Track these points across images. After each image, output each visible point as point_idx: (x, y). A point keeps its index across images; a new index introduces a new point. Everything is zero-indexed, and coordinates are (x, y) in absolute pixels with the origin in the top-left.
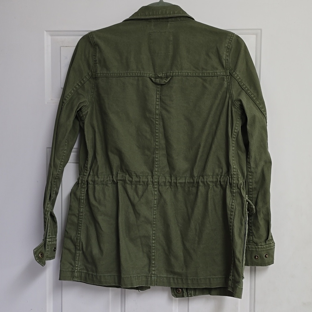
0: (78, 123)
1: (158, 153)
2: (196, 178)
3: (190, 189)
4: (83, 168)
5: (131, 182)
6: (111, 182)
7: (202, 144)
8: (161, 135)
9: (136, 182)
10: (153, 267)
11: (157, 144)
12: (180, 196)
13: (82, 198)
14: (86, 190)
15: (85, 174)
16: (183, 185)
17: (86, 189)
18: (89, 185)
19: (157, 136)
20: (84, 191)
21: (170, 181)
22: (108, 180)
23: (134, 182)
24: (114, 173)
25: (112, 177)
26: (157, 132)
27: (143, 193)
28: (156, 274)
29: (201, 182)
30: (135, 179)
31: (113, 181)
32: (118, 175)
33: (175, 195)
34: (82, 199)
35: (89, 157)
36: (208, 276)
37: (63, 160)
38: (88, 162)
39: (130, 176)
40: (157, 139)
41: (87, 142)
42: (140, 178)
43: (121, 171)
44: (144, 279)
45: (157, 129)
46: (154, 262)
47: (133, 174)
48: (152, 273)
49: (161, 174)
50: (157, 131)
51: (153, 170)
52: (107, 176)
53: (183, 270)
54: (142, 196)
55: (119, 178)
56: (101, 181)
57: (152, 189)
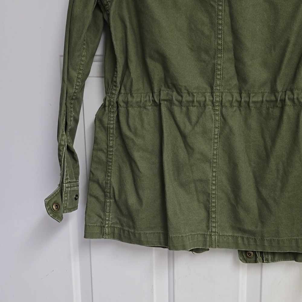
0: (100, 15)
1: (221, 57)
2: (281, 93)
3: (270, 111)
4: (110, 83)
5: (181, 102)
6: (151, 103)
7: (292, 40)
8: (226, 27)
9: (188, 102)
10: (214, 222)
11: (220, 42)
12: (254, 123)
13: (112, 126)
14: (115, 115)
15: (114, 92)
16: (258, 105)
17: (117, 114)
18: (120, 108)
19: (220, 29)
20: (114, 116)
21: (239, 99)
22: (146, 101)
23: (185, 102)
24: (156, 90)
25: (153, 96)
26: (220, 24)
27: (198, 118)
28: (217, 232)
29: (289, 99)
30: (186, 98)
31: (154, 101)
32: (162, 92)
33: (246, 120)
34: (112, 128)
35: (118, 66)
36: (294, 236)
37: (81, 72)
38: (117, 74)
39: (179, 93)
40: (220, 34)
41: (114, 43)
42: (194, 96)
43: (165, 87)
44: (201, 238)
45: (220, 19)
46: (214, 216)
47: (184, 91)
48: (211, 231)
49: (225, 89)
50: (220, 22)
51: (213, 84)
52: (145, 95)
53: (257, 227)
54: (197, 122)
55: (162, 97)
56: (137, 102)
57: (212, 112)
